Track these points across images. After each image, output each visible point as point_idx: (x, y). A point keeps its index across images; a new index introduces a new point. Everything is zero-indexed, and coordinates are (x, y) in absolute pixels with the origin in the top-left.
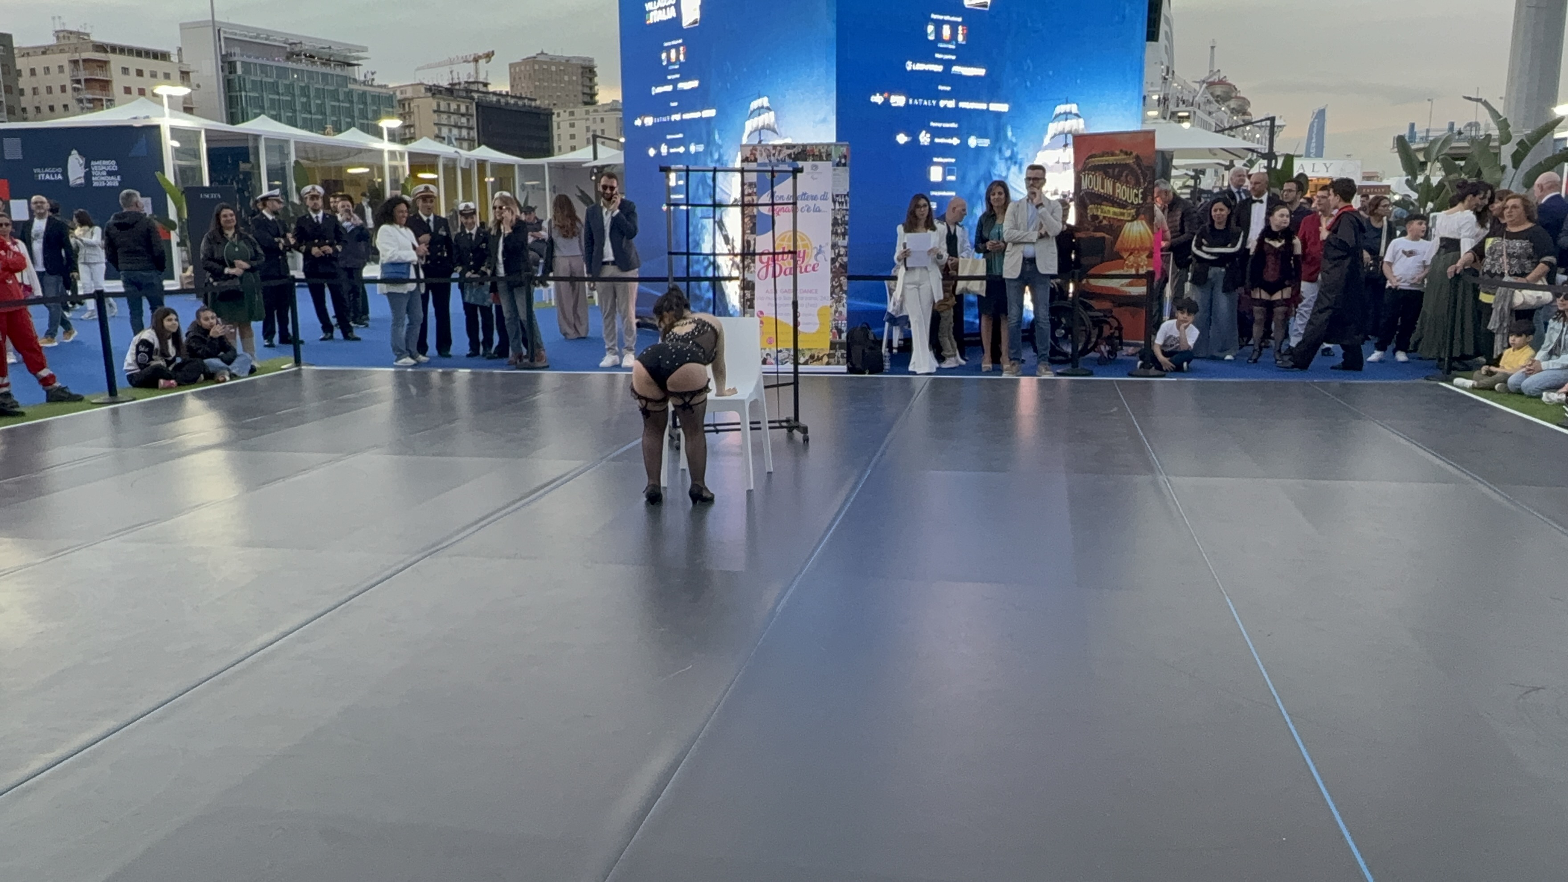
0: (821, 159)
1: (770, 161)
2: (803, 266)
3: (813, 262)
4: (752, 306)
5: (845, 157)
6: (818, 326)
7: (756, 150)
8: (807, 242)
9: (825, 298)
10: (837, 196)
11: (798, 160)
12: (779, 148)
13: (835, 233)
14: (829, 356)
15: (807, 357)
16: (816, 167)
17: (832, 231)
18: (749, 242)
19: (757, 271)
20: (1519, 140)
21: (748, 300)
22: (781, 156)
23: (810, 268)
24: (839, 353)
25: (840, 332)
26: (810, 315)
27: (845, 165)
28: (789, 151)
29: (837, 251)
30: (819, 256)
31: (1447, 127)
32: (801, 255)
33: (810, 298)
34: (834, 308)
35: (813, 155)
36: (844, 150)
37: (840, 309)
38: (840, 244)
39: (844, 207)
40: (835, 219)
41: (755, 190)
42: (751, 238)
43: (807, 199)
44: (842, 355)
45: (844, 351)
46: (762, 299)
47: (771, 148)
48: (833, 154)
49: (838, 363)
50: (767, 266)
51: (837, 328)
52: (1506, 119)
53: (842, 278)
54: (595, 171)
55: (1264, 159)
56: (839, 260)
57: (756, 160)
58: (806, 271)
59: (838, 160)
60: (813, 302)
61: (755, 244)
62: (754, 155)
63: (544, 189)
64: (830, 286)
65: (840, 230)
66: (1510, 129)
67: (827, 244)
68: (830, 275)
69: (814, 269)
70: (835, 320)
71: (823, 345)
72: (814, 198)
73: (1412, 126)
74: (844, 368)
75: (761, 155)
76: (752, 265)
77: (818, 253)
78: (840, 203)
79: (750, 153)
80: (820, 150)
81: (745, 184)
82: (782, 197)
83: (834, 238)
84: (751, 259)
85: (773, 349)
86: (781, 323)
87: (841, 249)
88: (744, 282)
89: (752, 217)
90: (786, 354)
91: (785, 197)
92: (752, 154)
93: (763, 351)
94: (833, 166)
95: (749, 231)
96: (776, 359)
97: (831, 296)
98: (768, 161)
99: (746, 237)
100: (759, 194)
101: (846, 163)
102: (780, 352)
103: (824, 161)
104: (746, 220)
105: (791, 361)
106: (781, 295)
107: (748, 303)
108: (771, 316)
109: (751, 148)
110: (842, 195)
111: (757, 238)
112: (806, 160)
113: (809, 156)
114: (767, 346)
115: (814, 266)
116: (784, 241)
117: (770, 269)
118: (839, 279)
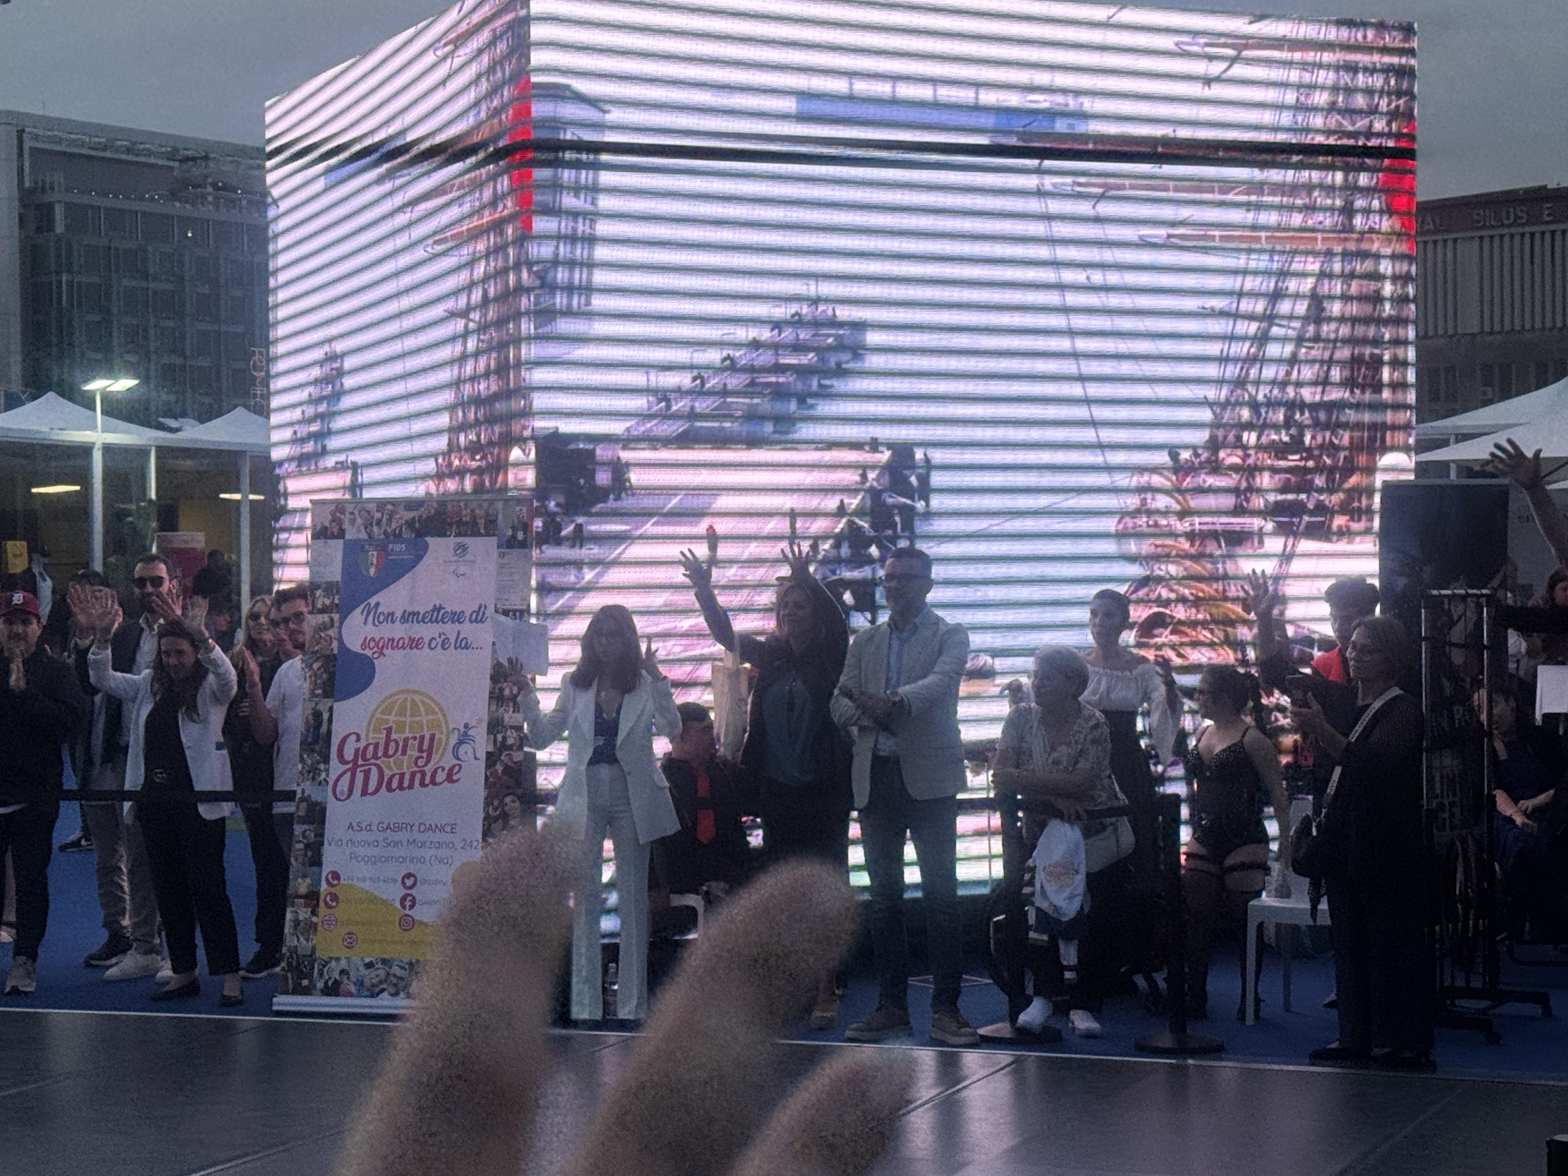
0: (476, 533)
2: (429, 769)
3: (449, 761)
4: (316, 861)
5: (525, 527)
7: (343, 512)
8: (440, 716)
9: (470, 844)
10: (506, 612)
11: (429, 534)
12: (389, 507)
13: (497, 697)
16: (464, 548)
17: (491, 693)
18: (317, 715)
19: (331, 781)
21: (308, 846)
22: (394, 525)
23: (441, 776)
26: (434, 882)
27: (523, 545)
28: (409, 515)
29: (499, 737)
30: (464, 747)
32: (425, 747)
33: (439, 845)
35: (459, 523)
36: (522, 511)
38: (507, 721)
40: (499, 665)
41: (337, 601)
42: (323, 706)
43: (443, 620)
46: (339, 843)
47: (372, 507)
48: (500, 517)
50: (354, 771)
53: (508, 800)
56: (502, 758)
57: (341, 534)
58: (433, 782)
59: (510, 532)
60: (443, 853)
61: (330, 721)
62: (340, 523)
64: (481, 815)
65: (509, 689)
67: (480, 721)
68: (481, 793)
69: (450, 779)
72: (457, 617)
75: (353, 522)
76: (322, 766)
77: (461, 742)
79: (330, 517)
80: (473, 511)
81: (318, 587)
82: (393, 614)
83: (494, 708)
84: (320, 753)
85: (356, 960)
86: (374, 900)
87: (509, 733)
88: (304, 805)
89: (329, 660)
90: (382, 973)
91: (398, 614)
92: (333, 521)
93: (333, 964)
94: (499, 547)
95: (319, 691)
96: (360, 983)
97: (484, 839)
98: (366, 537)
99: (313, 704)
100: (345, 611)
101: (525, 539)
102: (369, 966)
103: (481, 535)
104: (316, 666)
105: (392, 990)
106: (380, 836)
107: (309, 854)
108: (355, 882)
109: (333, 507)
110: (515, 611)
111: (336, 705)
112: (444, 535)
113: (450, 524)
114: (343, 953)
115: (451, 769)
116: (390, 714)
117: (360, 777)
118: (501, 801)
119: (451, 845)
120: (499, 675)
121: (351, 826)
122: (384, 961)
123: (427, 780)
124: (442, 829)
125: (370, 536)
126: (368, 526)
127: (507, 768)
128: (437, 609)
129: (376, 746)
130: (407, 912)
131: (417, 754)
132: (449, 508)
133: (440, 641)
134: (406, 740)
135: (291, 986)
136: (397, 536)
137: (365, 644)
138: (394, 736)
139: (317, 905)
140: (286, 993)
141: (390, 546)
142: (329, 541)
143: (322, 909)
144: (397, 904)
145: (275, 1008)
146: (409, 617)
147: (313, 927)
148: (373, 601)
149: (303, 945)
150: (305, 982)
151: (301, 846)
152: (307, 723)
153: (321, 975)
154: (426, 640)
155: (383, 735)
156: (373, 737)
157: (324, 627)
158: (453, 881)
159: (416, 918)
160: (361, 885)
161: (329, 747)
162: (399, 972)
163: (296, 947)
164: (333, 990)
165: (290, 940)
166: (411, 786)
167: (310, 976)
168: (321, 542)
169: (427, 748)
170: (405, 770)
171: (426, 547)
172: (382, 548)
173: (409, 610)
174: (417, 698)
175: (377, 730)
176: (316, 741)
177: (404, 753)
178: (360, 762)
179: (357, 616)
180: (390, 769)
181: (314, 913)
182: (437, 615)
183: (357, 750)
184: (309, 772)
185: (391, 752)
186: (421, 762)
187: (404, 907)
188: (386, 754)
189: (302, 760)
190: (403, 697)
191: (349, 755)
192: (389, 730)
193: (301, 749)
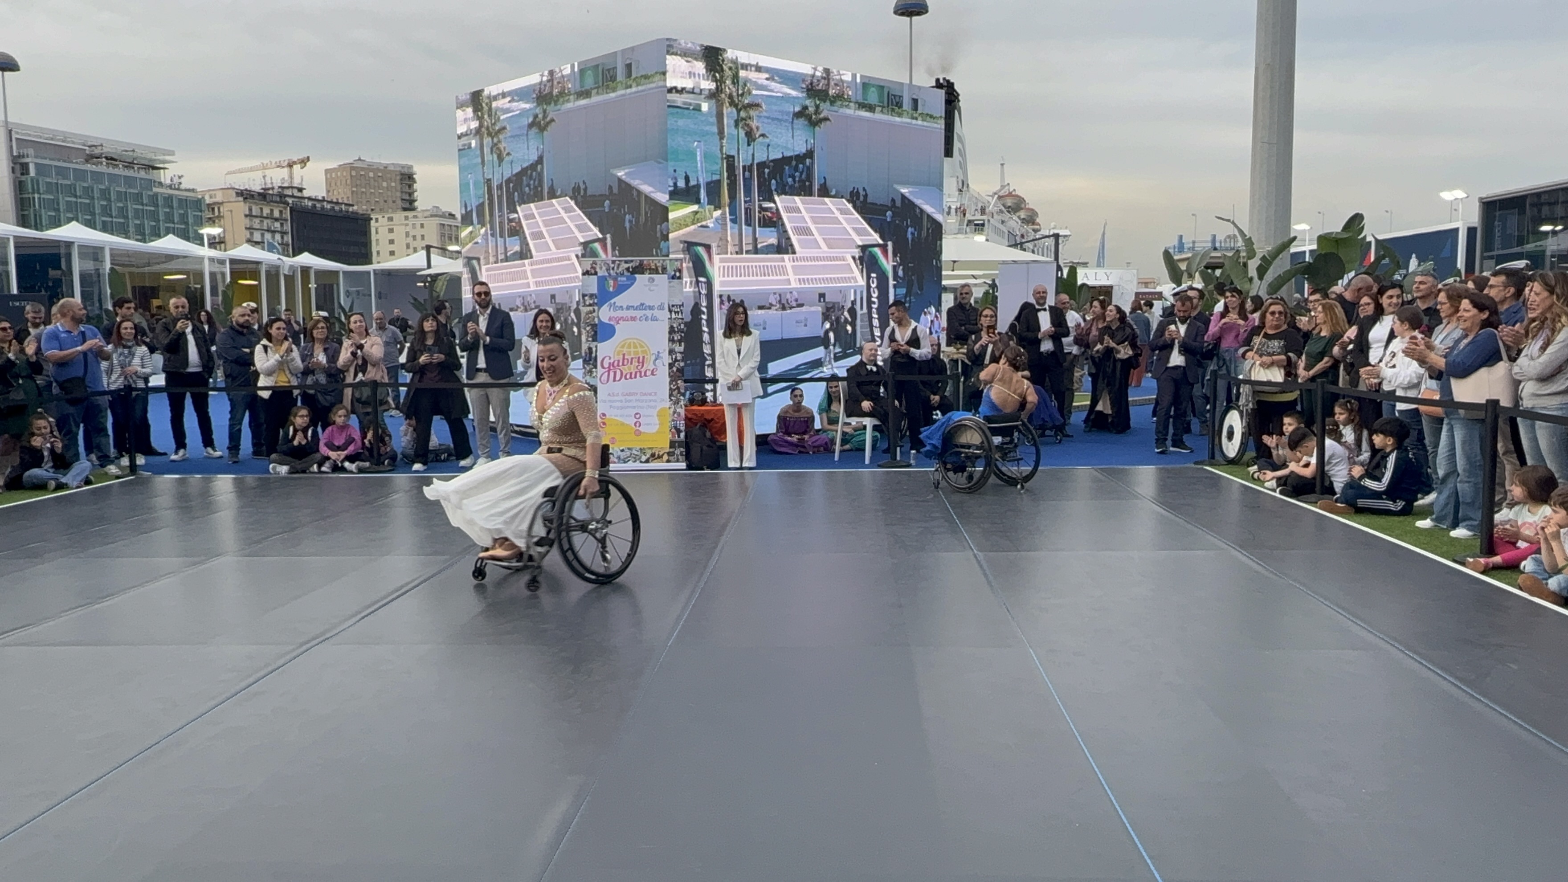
0: (657, 273)
2: (643, 370)
3: (651, 367)
5: (680, 271)
6: (658, 426)
7: (596, 264)
8: (646, 348)
9: (664, 400)
10: (673, 306)
11: (636, 273)
12: (617, 262)
13: (672, 340)
14: (669, 454)
15: (648, 456)
16: (653, 280)
17: (669, 338)
18: (590, 349)
19: (599, 376)
20: (1262, 256)
22: (620, 269)
23: (649, 373)
24: (678, 452)
25: (679, 431)
26: (649, 416)
28: (627, 266)
29: (674, 357)
30: (658, 361)
33: (650, 401)
34: (672, 410)
35: (650, 269)
36: (678, 264)
37: (678, 410)
38: (676, 350)
39: (680, 316)
40: (672, 328)
41: (596, 301)
42: (593, 345)
43: (645, 309)
44: (681, 452)
45: (682, 449)
47: (610, 263)
49: (678, 461)
50: (609, 371)
51: (675, 428)
52: (1250, 238)
53: (679, 382)
56: (676, 365)
57: (596, 273)
58: (645, 375)
59: (673, 273)
60: (653, 404)
61: (596, 351)
62: (594, 268)
64: (668, 389)
65: (676, 337)
66: (1255, 246)
67: (665, 350)
68: (668, 380)
69: (652, 374)
70: (673, 420)
71: (663, 444)
72: (651, 308)
73: (1181, 237)
74: (683, 465)
75: (601, 268)
76: (594, 370)
78: (675, 312)
79: (590, 266)
80: (656, 264)
81: (586, 295)
82: (621, 307)
83: (671, 344)
84: (593, 365)
85: (616, 448)
86: (623, 424)
87: (678, 355)
89: (594, 326)
90: (628, 453)
91: (625, 307)
92: (592, 267)
94: (669, 279)
95: (590, 339)
96: (619, 458)
97: (670, 398)
99: (588, 345)
100: (600, 305)
101: (680, 276)
102: (622, 451)
103: (660, 274)
105: (633, 459)
106: (623, 398)
108: (613, 417)
109: (591, 262)
110: (677, 306)
112: (643, 273)
113: (646, 269)
115: (653, 371)
116: (624, 348)
117: (612, 374)
118: (676, 383)
119: (655, 401)
120: (672, 331)
121: (609, 395)
122: (629, 449)
123: (643, 375)
124: (650, 394)
125: (609, 274)
126: (608, 270)
127: (678, 370)
128: (642, 304)
129: (619, 361)
130: (638, 428)
131: (637, 364)
132: (645, 262)
133: (644, 318)
134: (632, 359)
136: (622, 274)
137: (610, 319)
138: (626, 357)
141: (619, 279)
142: (591, 277)
144: (633, 425)
146: (629, 308)
148: (612, 301)
154: (638, 318)
155: (621, 356)
156: (617, 358)
157: (591, 312)
158: (657, 416)
159: (642, 430)
160: (616, 418)
161: (596, 362)
162: (636, 453)
166: (635, 377)
168: (586, 277)
169: (642, 362)
170: (632, 371)
171: (635, 279)
172: (615, 279)
173: (629, 305)
174: (635, 341)
175: (618, 355)
176: (590, 360)
177: (631, 363)
178: (612, 368)
179: (605, 307)
180: (626, 370)
182: (642, 307)
183: (609, 363)
184: (587, 372)
185: (625, 363)
186: (639, 368)
187: (636, 426)
188: (623, 365)
189: (584, 368)
190: (628, 341)
191: (606, 365)
192: (624, 355)
193: (583, 363)
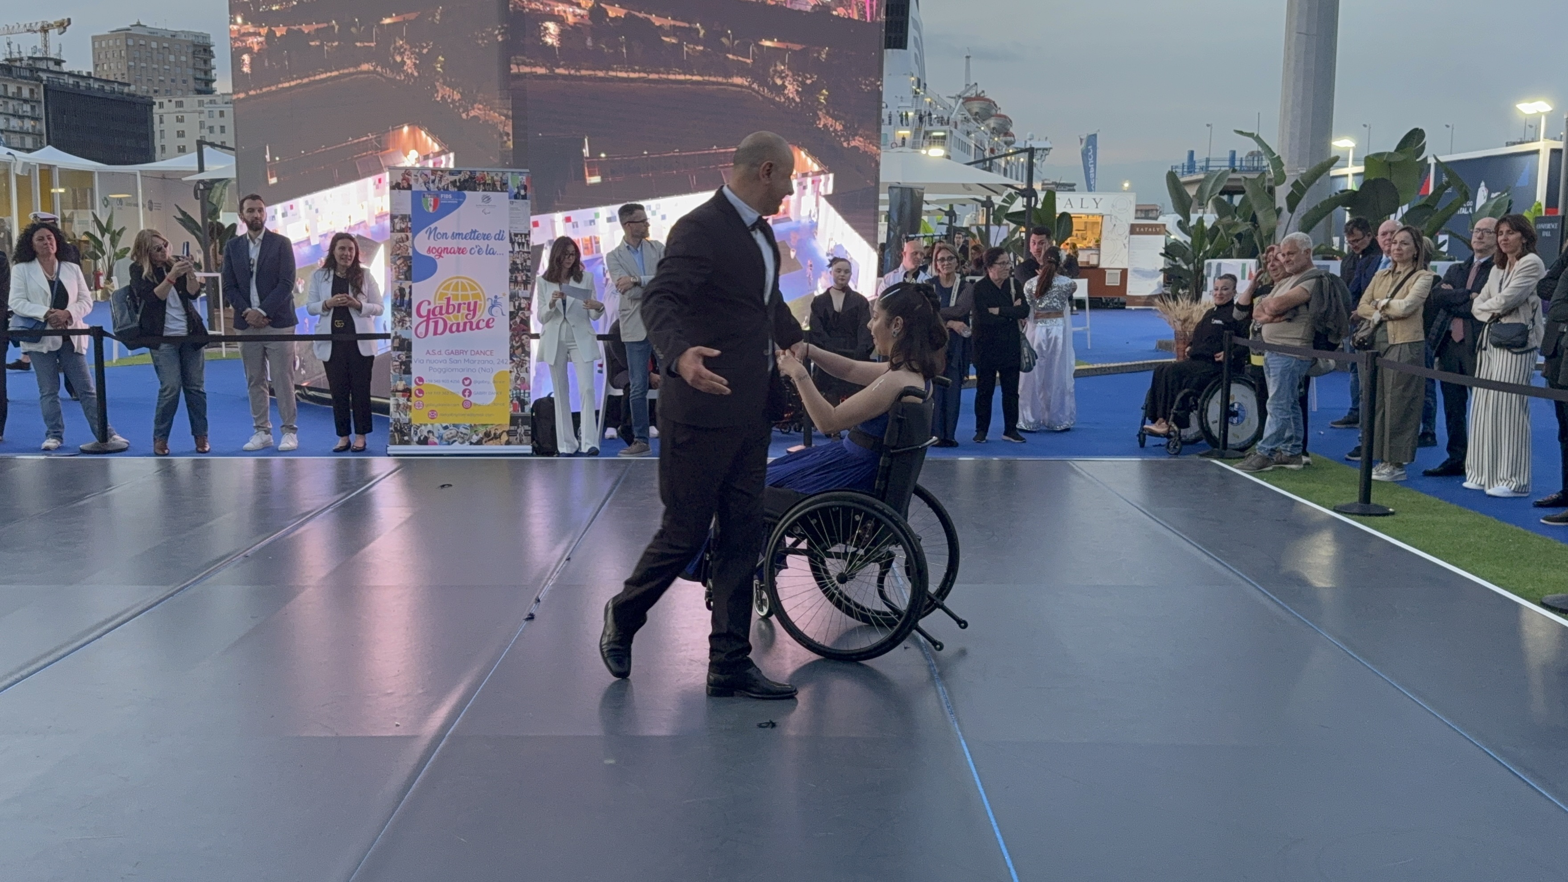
0: (494, 189)
1: (428, 189)
2: (475, 321)
3: (486, 316)
4: (408, 371)
5: (525, 188)
6: (495, 396)
7: (409, 175)
8: (479, 291)
9: (503, 361)
10: (516, 235)
11: (465, 189)
13: (514, 281)
14: (509, 433)
15: (481, 435)
16: (489, 199)
17: (511, 278)
18: (402, 290)
19: (414, 327)
20: (1293, 180)
21: (402, 363)
22: (443, 184)
23: (482, 324)
24: (521, 430)
25: (523, 403)
26: (483, 382)
27: (524, 197)
28: (453, 178)
29: (517, 303)
30: (494, 309)
31: (1228, 156)
32: (472, 308)
33: (484, 362)
34: (514, 374)
35: (484, 184)
36: (523, 179)
37: (522, 375)
38: (520, 295)
39: (526, 250)
40: (514, 263)
41: (409, 225)
42: (406, 285)
43: (477, 238)
44: (526, 431)
45: (527, 427)
46: (421, 361)
47: (429, 173)
48: (510, 182)
49: (521, 442)
50: (428, 321)
51: (518, 398)
52: (1279, 157)
53: (524, 337)
54: (201, 187)
55: (1023, 196)
56: (519, 314)
57: (409, 187)
58: (478, 327)
59: (516, 190)
60: (487, 366)
61: (410, 293)
62: (408, 181)
63: (137, 205)
64: (509, 346)
65: (520, 277)
66: (1285, 168)
67: (504, 295)
68: (508, 334)
69: (488, 326)
70: (515, 389)
71: (502, 419)
72: (486, 237)
73: (1192, 154)
74: (528, 449)
75: (417, 180)
76: (407, 319)
77: (493, 306)
78: (519, 244)
79: (401, 177)
80: (492, 178)
81: (396, 217)
82: (445, 234)
83: (512, 287)
84: (406, 311)
85: (437, 425)
86: (446, 393)
87: (522, 301)
88: (397, 341)
89: (407, 259)
90: (454, 432)
91: (450, 234)
92: (404, 179)
93: (423, 427)
94: (510, 198)
95: (402, 277)
96: (441, 437)
97: (511, 359)
98: (426, 189)
99: (399, 284)
100: (416, 232)
101: (526, 195)
102: (446, 428)
103: (498, 191)
104: (398, 262)
105: (460, 440)
106: (447, 358)
107: (403, 367)
108: (434, 383)
109: (403, 171)
110: (521, 235)
111: (414, 285)
112: (475, 190)
113: (479, 184)
114: (429, 421)
115: (488, 321)
116: (448, 290)
117: (432, 325)
118: (520, 338)
119: (493, 362)
120: (514, 268)
121: (428, 352)
122: (455, 426)
123: (474, 327)
124: (484, 353)
126: (426, 183)
128: (473, 232)
129: (441, 308)
130: (467, 398)
131: (467, 312)
132: (478, 175)
133: (477, 250)
134: (459, 305)
135: (397, 441)
136: (446, 190)
137: (429, 250)
138: (452, 302)
139: (410, 396)
140: (395, 444)
141: (442, 196)
142: (402, 191)
143: (413, 398)
144: (461, 395)
145: (389, 452)
146: (457, 235)
147: (410, 407)
148: (433, 226)
149: (404, 418)
150: (406, 438)
151: (397, 363)
152: (395, 295)
153: (416, 434)
154: (468, 249)
155: (445, 302)
156: (438, 303)
157: (402, 240)
158: (494, 382)
159: (473, 401)
160: (436, 384)
161: (410, 307)
162: (464, 431)
163: (399, 420)
164: (424, 441)
165: (394, 415)
167: (409, 435)
168: (397, 191)
169: (473, 309)
170: (460, 321)
171: (464, 197)
172: (436, 196)
173: (456, 232)
174: (464, 281)
175: (440, 299)
176: (402, 304)
177: (459, 311)
178: (431, 316)
179: (422, 234)
180: (450, 320)
181: (408, 400)
182: (473, 235)
183: (429, 311)
184: (399, 322)
185: (450, 311)
186: (469, 317)
187: (465, 396)
188: (447, 312)
189: (393, 315)
190: (455, 281)
191: (424, 312)
192: (448, 299)
193: (392, 309)
